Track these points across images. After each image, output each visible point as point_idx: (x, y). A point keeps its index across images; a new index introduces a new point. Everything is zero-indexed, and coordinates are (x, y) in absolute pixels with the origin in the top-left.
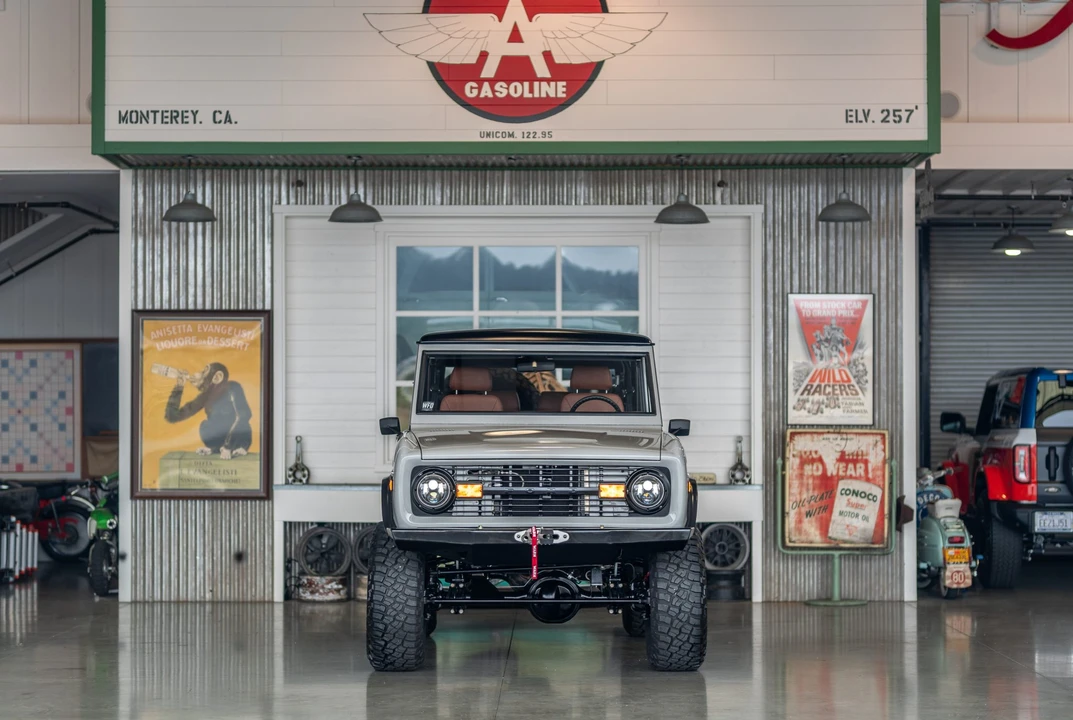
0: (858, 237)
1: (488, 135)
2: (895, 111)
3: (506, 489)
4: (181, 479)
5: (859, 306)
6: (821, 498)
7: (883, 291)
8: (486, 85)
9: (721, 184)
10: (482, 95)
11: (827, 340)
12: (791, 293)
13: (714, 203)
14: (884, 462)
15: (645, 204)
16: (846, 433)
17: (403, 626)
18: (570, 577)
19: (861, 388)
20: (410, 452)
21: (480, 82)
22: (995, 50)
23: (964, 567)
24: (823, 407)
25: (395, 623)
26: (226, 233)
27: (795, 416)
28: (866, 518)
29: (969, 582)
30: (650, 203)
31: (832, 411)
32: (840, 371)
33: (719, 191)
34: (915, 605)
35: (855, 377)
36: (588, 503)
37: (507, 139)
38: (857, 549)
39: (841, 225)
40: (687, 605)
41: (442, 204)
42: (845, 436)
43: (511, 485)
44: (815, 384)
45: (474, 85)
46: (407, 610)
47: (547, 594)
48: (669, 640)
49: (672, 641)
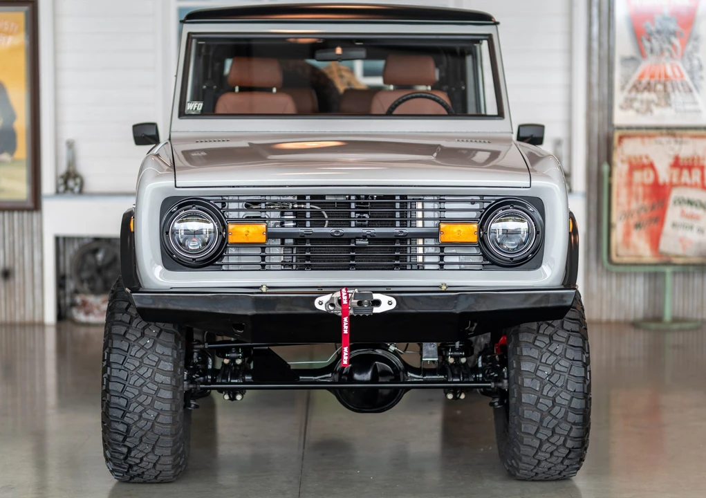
3: (300, 230)
6: (653, 208)
11: (659, 32)
16: (681, 136)
17: (153, 426)
18: (392, 348)
19: (696, 87)
20: (158, 176)
24: (653, 107)
25: (142, 423)
27: (621, 117)
28: (702, 231)
31: (663, 110)
32: (672, 67)
35: (689, 72)
36: (421, 249)
40: (564, 395)
42: (679, 139)
43: (308, 224)
44: (644, 81)
46: (158, 405)
47: (360, 372)
48: (536, 443)
49: (541, 446)
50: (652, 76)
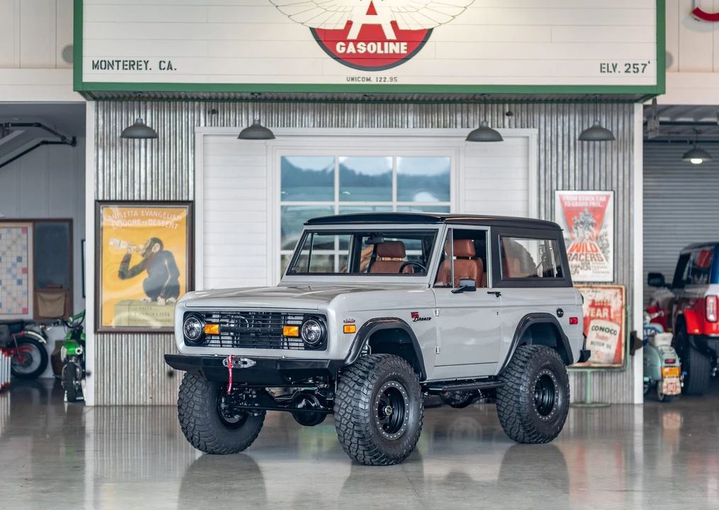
0: (603, 151)
1: (353, 79)
2: (634, 65)
4: (129, 319)
5: (604, 199)
7: (621, 189)
8: (351, 45)
9: (509, 114)
10: (348, 52)
11: (582, 223)
12: (557, 190)
13: (504, 127)
14: (622, 307)
15: (456, 127)
16: (596, 288)
19: (605, 256)
21: (347, 42)
22: (697, 22)
23: (676, 380)
24: (579, 269)
26: (161, 146)
28: (609, 347)
29: (679, 391)
30: (459, 126)
31: (585, 272)
32: (590, 244)
33: (507, 118)
34: (642, 406)
35: (601, 248)
37: (366, 83)
38: (602, 368)
39: (592, 143)
41: (314, 126)
42: (595, 290)
44: (574, 253)
45: (343, 44)
50: (578, 251)
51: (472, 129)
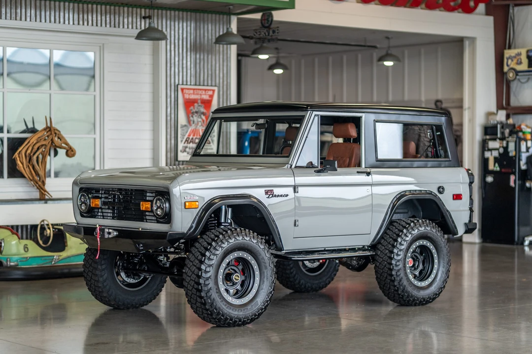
5: (211, 93)
7: (221, 85)
9: (145, 18)
11: (197, 112)
12: (179, 84)
13: (141, 28)
19: (212, 140)
27: (181, 156)
30: (108, 26)
33: (143, 21)
44: (191, 137)
50: (194, 135)
51: (139, 31)
